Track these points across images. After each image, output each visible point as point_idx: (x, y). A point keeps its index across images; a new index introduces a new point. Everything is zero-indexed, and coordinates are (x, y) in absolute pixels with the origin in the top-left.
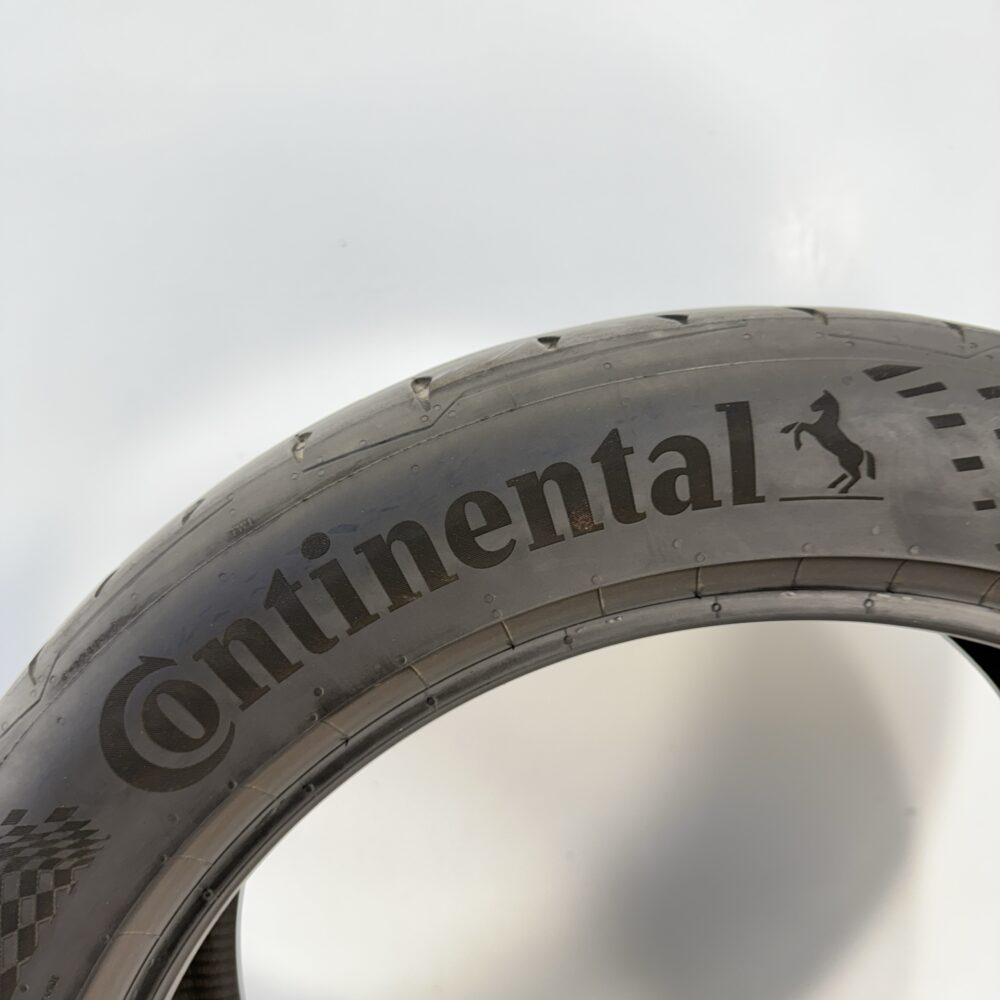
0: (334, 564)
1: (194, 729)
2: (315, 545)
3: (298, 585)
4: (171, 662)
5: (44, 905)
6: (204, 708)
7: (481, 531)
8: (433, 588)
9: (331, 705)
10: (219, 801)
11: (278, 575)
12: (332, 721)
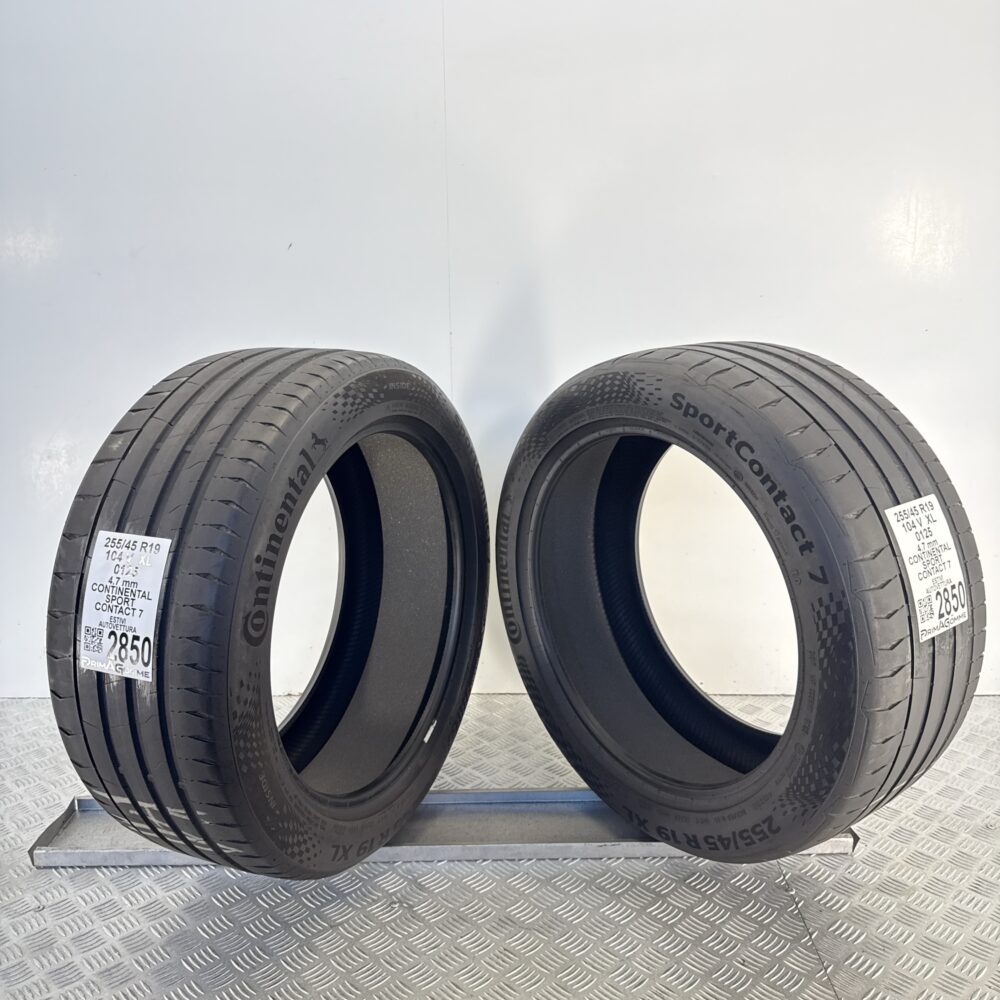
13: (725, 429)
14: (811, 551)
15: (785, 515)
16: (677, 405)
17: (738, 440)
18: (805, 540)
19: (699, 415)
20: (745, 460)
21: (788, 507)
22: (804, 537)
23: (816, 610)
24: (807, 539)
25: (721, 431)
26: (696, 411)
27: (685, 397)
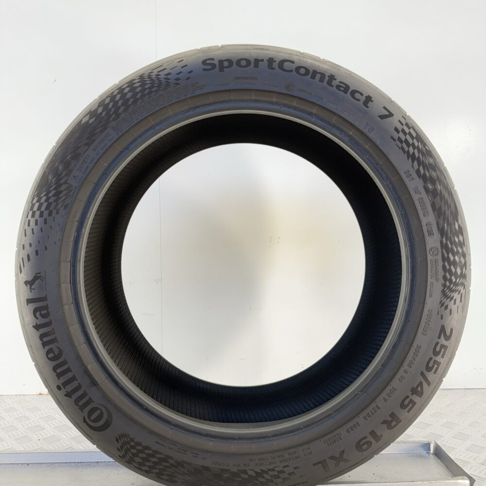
0: (62, 384)
1: (98, 412)
2: (59, 388)
3: (67, 391)
4: (84, 417)
5: (139, 444)
6: (93, 410)
7: (54, 354)
8: (67, 363)
9: (94, 383)
10: (116, 407)
11: (65, 395)
12: (99, 382)
13: (262, 60)
15: (342, 89)
16: (209, 67)
17: (277, 62)
18: (364, 96)
19: (235, 63)
20: (291, 71)
21: (340, 82)
23: (396, 139)
25: (260, 63)
26: (230, 62)
27: (213, 59)
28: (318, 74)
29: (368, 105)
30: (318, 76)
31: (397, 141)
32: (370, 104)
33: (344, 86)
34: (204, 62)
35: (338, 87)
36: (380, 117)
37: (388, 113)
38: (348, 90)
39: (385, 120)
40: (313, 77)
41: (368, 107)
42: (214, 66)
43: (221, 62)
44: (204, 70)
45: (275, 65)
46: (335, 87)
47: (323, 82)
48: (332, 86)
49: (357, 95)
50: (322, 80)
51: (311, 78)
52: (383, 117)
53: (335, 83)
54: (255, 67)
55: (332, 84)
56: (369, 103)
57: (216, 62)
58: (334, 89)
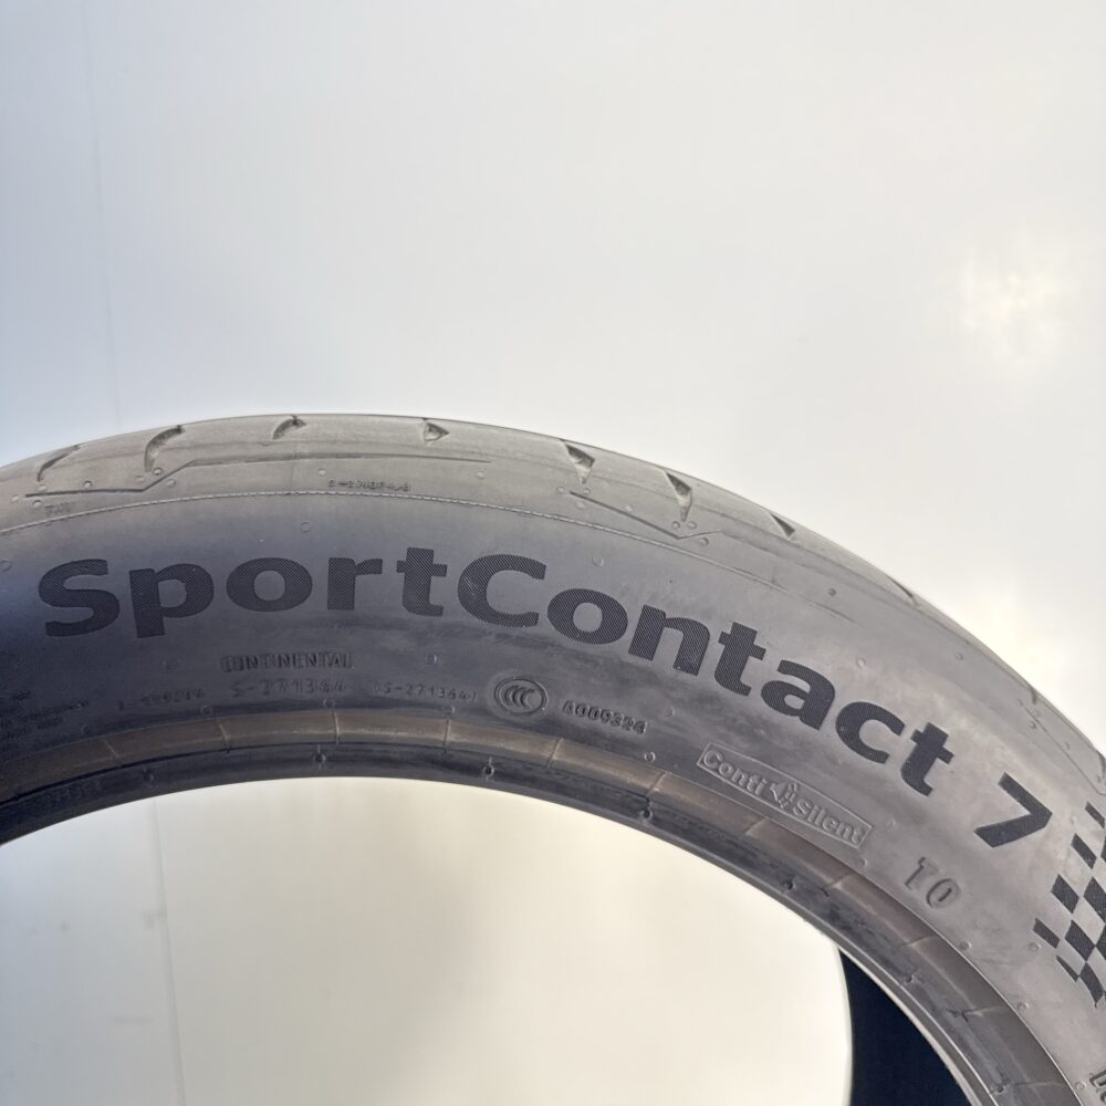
14: (947, 757)
15: (794, 702)
16: (82, 613)
17: (454, 573)
18: (908, 733)
19: (220, 586)
20: (531, 619)
21: (786, 667)
22: (897, 726)
23: (1062, 933)
24: (915, 724)
25: (360, 579)
26: (194, 578)
27: (97, 566)
28: (667, 630)
29: (928, 780)
30: (671, 641)
31: (1064, 943)
32: (938, 774)
33: (804, 686)
34: (53, 585)
35: (775, 694)
36: (986, 833)
37: (1025, 812)
38: (829, 705)
39: (1007, 847)
40: (645, 645)
41: (926, 790)
42: (105, 605)
43: (145, 582)
44: (54, 628)
45: (444, 590)
46: (756, 693)
47: (694, 670)
48: (745, 691)
49: (875, 732)
50: (688, 661)
51: (633, 651)
52: (997, 835)
53: (758, 672)
54: (332, 604)
55: (744, 680)
56: (933, 771)
57: (116, 583)
58: (757, 704)
